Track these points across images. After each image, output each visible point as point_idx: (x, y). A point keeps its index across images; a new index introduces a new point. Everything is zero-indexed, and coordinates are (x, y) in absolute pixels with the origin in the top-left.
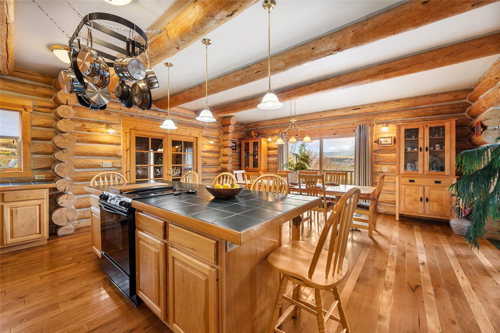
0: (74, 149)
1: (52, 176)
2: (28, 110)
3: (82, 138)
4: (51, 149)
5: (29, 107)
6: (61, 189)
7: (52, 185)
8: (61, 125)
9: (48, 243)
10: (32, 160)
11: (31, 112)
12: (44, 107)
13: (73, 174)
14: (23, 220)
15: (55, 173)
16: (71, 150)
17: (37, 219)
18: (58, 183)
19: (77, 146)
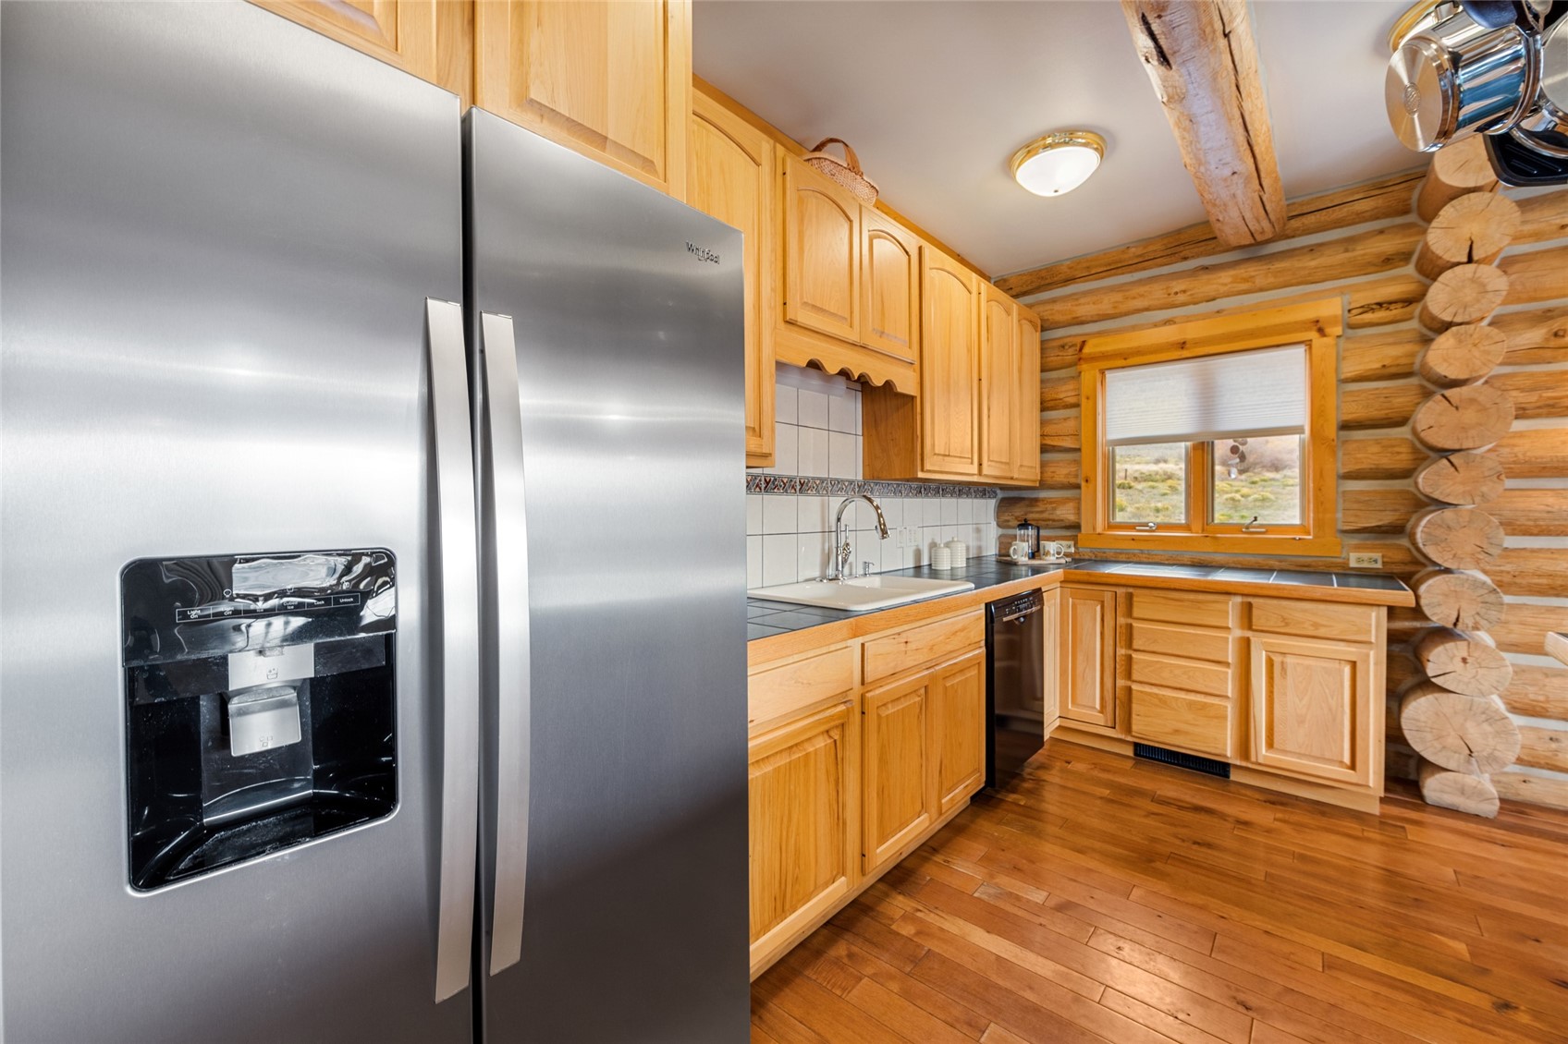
0: (1507, 450)
1: (1408, 558)
2: (1328, 330)
3: (1550, 394)
4: (1404, 457)
5: (1333, 321)
6: (1439, 614)
7: (1404, 597)
8: (1444, 356)
9: (1383, 815)
10: (1341, 501)
11: (1338, 337)
12: (1380, 304)
13: (1500, 556)
14: (1300, 701)
15: (1418, 549)
16: (1489, 455)
17: (1343, 712)
18: (1427, 591)
19: (1521, 435)
